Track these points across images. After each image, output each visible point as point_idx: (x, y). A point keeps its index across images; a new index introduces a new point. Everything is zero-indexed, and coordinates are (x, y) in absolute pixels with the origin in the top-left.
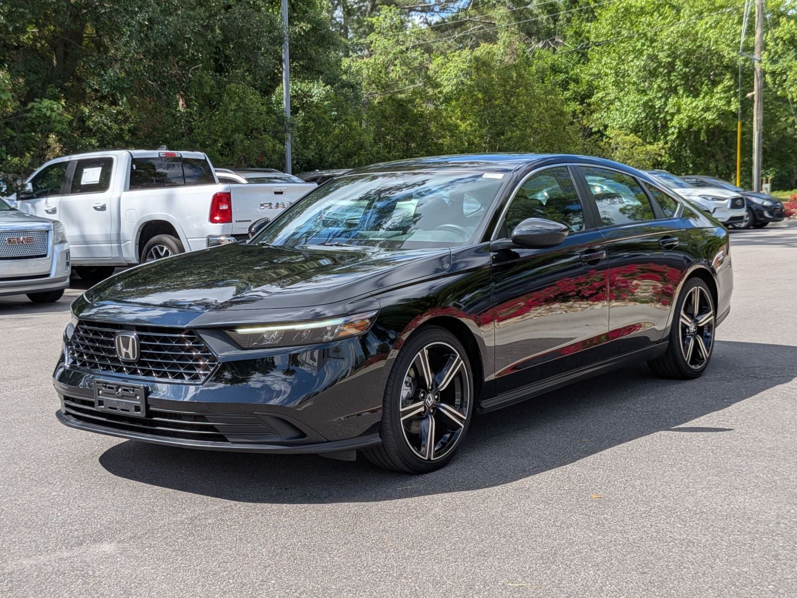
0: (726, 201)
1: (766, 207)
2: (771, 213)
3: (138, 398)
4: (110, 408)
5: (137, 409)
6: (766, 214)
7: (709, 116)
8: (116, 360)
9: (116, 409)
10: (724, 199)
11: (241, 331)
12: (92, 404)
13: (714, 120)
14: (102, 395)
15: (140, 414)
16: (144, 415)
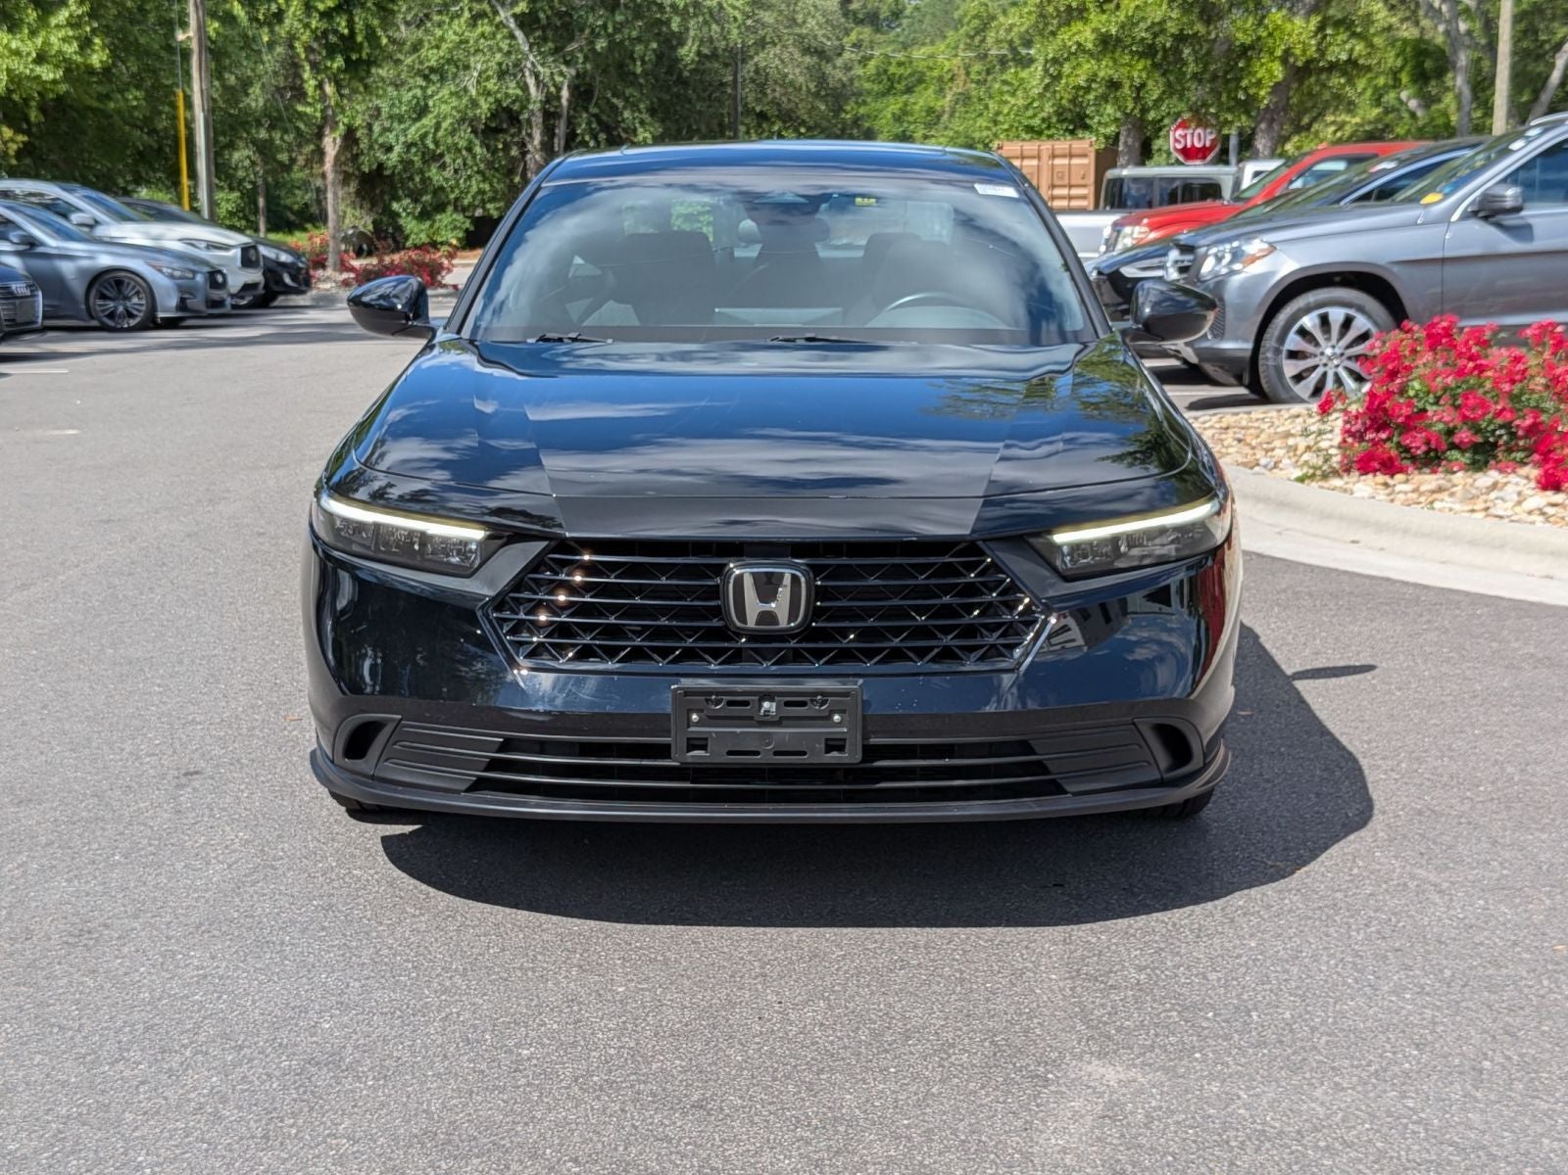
0: (231, 253)
1: (283, 265)
2: (294, 278)
3: (837, 718)
4: (730, 753)
5: (834, 745)
6: (287, 280)
7: (47, 73)
8: (725, 633)
9: (757, 753)
10: (227, 248)
11: (1063, 538)
12: (664, 751)
13: (54, 82)
14: (697, 724)
15: (850, 756)
16: (859, 757)
